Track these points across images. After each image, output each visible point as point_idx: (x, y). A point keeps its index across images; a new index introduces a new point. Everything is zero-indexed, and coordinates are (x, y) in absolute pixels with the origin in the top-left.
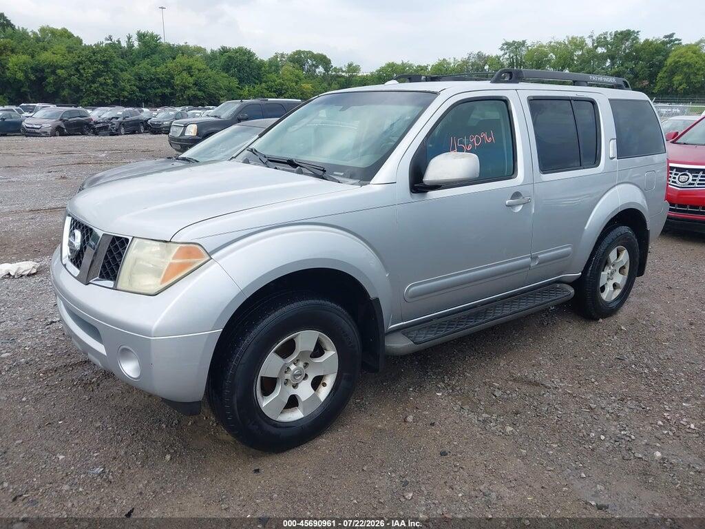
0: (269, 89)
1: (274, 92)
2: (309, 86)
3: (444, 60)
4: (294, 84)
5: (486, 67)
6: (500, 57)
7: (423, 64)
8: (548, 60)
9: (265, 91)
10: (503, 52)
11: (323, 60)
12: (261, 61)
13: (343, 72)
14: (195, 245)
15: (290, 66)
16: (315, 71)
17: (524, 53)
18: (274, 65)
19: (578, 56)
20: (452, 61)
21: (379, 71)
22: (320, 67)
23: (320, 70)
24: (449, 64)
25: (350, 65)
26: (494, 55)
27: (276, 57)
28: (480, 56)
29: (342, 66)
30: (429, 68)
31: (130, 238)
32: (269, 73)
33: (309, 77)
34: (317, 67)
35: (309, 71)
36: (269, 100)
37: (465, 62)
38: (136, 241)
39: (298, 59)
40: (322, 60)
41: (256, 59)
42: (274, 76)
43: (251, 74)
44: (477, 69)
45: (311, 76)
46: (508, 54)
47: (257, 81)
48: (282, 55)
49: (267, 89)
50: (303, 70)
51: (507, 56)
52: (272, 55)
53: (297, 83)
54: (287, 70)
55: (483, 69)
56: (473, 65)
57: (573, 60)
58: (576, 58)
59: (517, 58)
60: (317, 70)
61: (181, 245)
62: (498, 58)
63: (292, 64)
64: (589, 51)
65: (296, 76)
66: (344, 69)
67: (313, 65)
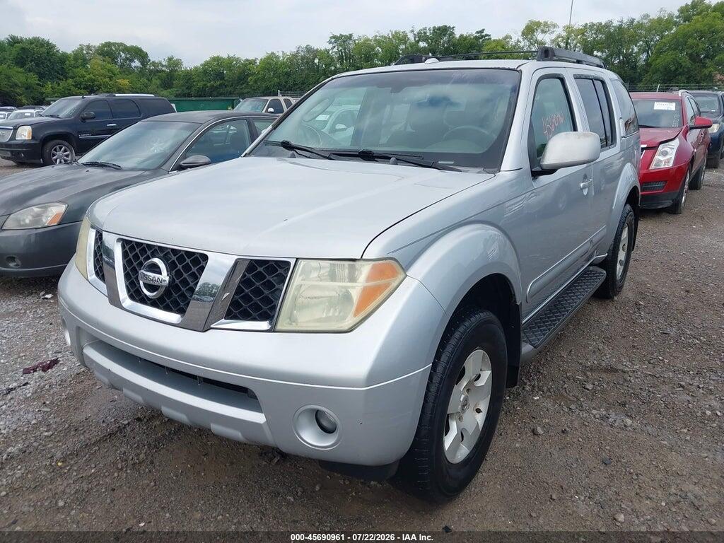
0: (78, 85)
1: (84, 88)
2: (126, 82)
3: (273, 53)
4: (107, 80)
5: (316, 61)
6: (329, 50)
7: (251, 58)
8: (376, 54)
9: (73, 88)
10: (331, 46)
11: (138, 53)
12: (64, 54)
13: (163, 66)
14: (388, 261)
15: (99, 60)
16: (130, 66)
17: (352, 47)
18: (80, 58)
19: (402, 50)
20: (281, 54)
21: (204, 65)
22: (136, 60)
23: (136, 63)
24: (278, 57)
25: (170, 59)
26: (323, 49)
27: (82, 49)
28: (309, 49)
29: (161, 60)
30: (258, 62)
31: (293, 262)
32: (75, 67)
33: (124, 72)
34: (132, 61)
35: (122, 66)
36: (117, 95)
37: (294, 56)
38: (302, 264)
39: (108, 52)
40: (136, 53)
41: (58, 51)
42: (81, 71)
43: (53, 69)
44: (308, 62)
45: (126, 70)
46: (336, 47)
47: (61, 77)
48: (89, 47)
49: (75, 86)
50: (116, 63)
51: (335, 50)
52: (75, 47)
53: (111, 78)
54: (97, 63)
55: (313, 63)
56: (303, 58)
57: (398, 53)
58: (401, 52)
59: (345, 52)
60: (133, 65)
61: (373, 263)
62: (327, 51)
63: (101, 57)
64: (412, 45)
65: (109, 70)
66: (164, 64)
67: (127, 59)
